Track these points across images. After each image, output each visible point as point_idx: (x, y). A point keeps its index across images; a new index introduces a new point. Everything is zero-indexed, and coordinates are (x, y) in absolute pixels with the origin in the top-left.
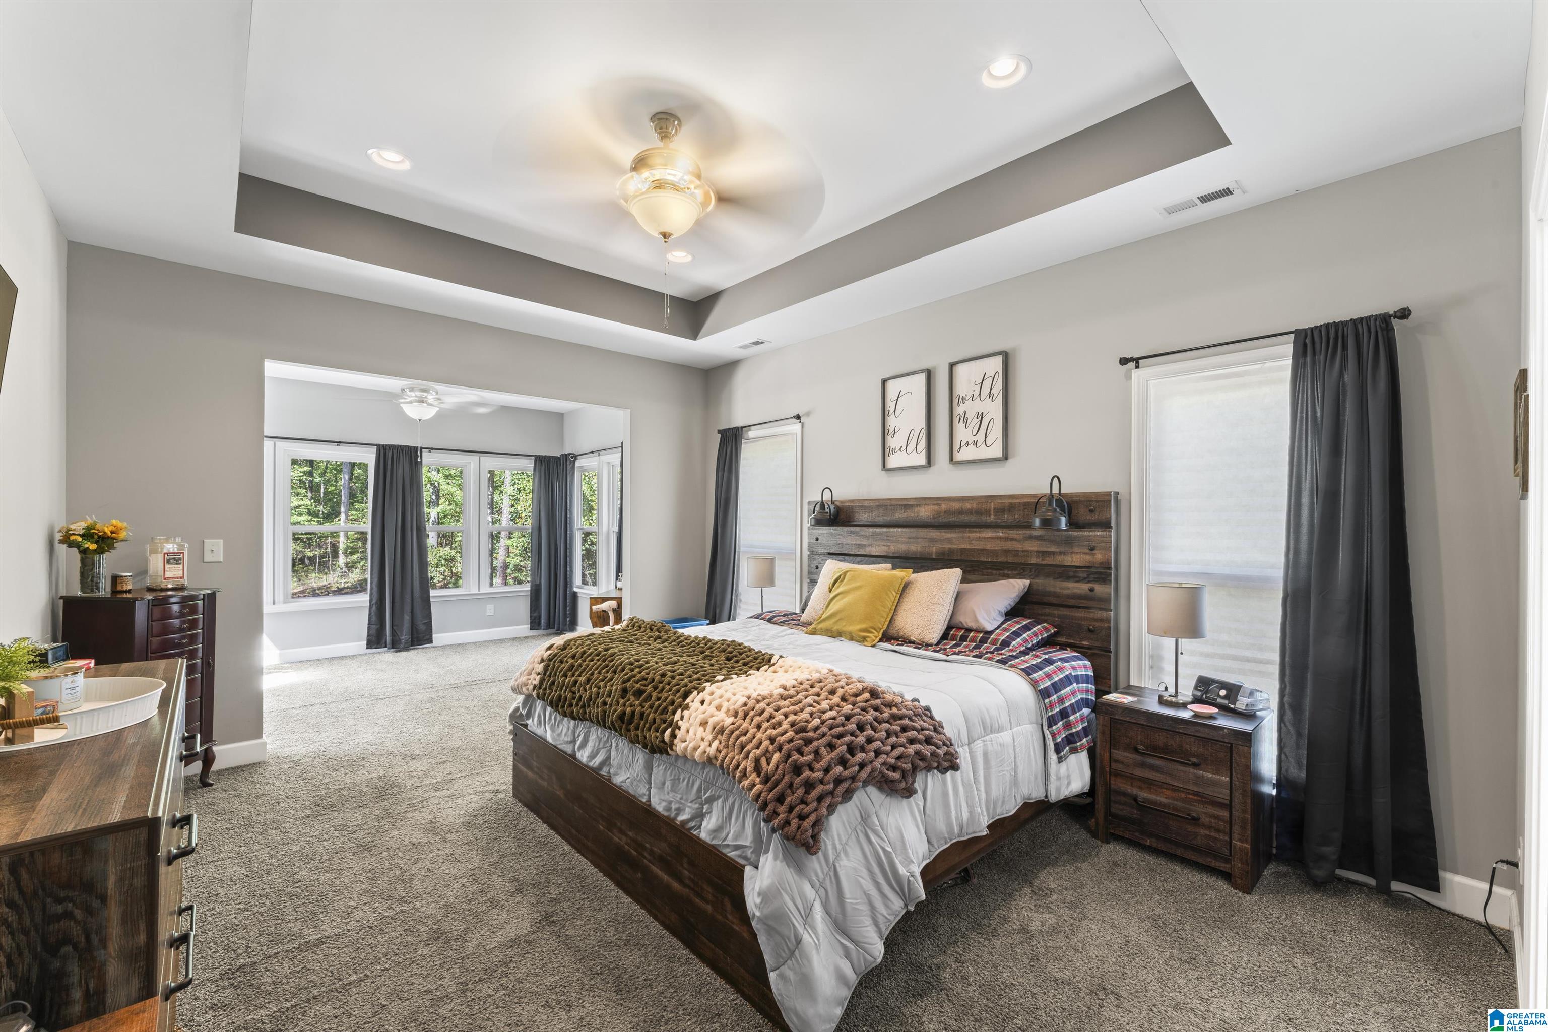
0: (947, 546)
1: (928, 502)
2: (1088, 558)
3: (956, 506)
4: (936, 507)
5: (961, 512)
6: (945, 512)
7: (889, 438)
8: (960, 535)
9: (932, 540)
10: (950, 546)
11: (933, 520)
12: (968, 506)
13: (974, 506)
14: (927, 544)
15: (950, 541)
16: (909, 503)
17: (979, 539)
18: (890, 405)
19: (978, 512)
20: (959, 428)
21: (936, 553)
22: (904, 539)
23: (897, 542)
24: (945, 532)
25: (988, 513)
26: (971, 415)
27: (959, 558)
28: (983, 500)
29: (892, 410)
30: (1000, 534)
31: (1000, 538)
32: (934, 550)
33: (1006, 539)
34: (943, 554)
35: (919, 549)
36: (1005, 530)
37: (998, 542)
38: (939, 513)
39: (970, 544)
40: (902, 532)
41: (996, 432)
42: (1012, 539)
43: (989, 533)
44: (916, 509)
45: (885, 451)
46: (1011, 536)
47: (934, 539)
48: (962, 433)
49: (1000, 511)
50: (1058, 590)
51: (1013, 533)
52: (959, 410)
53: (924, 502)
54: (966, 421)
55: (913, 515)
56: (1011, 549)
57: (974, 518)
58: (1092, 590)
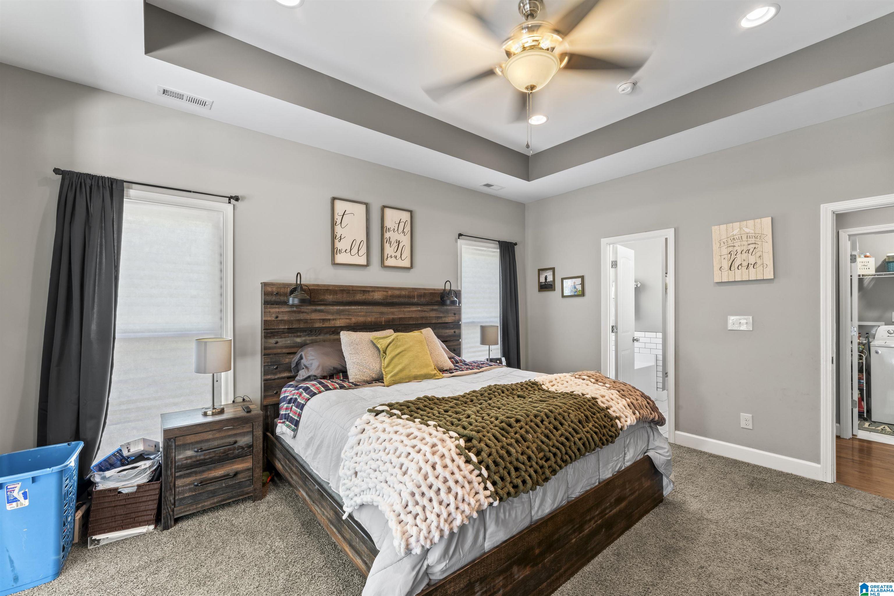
0: (391, 317)
1: (380, 290)
2: (453, 318)
3: (397, 293)
4: (385, 293)
5: (399, 296)
6: (390, 296)
7: (336, 241)
8: (399, 310)
9: (382, 313)
10: (393, 316)
11: (383, 301)
12: (403, 293)
13: (407, 293)
14: (378, 316)
15: (393, 313)
16: (367, 289)
17: (409, 312)
18: (338, 218)
19: (409, 297)
20: (387, 245)
21: (384, 321)
22: (362, 314)
23: (358, 316)
24: (390, 308)
25: (413, 297)
26: (393, 240)
27: (398, 323)
28: (411, 290)
29: (339, 222)
30: (419, 309)
31: (419, 311)
32: (383, 319)
33: (422, 311)
34: (389, 321)
35: (373, 319)
36: (421, 307)
37: (418, 313)
38: (387, 296)
39: (404, 314)
40: (361, 309)
41: (407, 253)
42: (425, 311)
43: (414, 308)
44: (372, 294)
45: (334, 251)
46: (424, 310)
47: (384, 312)
48: (389, 250)
49: (420, 296)
50: (443, 334)
51: (425, 308)
52: (387, 235)
53: (377, 289)
54: (390, 243)
55: (369, 297)
56: (424, 316)
57: (406, 300)
58: (455, 332)
